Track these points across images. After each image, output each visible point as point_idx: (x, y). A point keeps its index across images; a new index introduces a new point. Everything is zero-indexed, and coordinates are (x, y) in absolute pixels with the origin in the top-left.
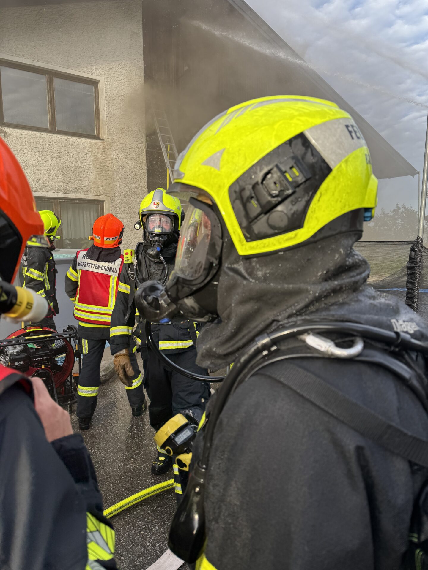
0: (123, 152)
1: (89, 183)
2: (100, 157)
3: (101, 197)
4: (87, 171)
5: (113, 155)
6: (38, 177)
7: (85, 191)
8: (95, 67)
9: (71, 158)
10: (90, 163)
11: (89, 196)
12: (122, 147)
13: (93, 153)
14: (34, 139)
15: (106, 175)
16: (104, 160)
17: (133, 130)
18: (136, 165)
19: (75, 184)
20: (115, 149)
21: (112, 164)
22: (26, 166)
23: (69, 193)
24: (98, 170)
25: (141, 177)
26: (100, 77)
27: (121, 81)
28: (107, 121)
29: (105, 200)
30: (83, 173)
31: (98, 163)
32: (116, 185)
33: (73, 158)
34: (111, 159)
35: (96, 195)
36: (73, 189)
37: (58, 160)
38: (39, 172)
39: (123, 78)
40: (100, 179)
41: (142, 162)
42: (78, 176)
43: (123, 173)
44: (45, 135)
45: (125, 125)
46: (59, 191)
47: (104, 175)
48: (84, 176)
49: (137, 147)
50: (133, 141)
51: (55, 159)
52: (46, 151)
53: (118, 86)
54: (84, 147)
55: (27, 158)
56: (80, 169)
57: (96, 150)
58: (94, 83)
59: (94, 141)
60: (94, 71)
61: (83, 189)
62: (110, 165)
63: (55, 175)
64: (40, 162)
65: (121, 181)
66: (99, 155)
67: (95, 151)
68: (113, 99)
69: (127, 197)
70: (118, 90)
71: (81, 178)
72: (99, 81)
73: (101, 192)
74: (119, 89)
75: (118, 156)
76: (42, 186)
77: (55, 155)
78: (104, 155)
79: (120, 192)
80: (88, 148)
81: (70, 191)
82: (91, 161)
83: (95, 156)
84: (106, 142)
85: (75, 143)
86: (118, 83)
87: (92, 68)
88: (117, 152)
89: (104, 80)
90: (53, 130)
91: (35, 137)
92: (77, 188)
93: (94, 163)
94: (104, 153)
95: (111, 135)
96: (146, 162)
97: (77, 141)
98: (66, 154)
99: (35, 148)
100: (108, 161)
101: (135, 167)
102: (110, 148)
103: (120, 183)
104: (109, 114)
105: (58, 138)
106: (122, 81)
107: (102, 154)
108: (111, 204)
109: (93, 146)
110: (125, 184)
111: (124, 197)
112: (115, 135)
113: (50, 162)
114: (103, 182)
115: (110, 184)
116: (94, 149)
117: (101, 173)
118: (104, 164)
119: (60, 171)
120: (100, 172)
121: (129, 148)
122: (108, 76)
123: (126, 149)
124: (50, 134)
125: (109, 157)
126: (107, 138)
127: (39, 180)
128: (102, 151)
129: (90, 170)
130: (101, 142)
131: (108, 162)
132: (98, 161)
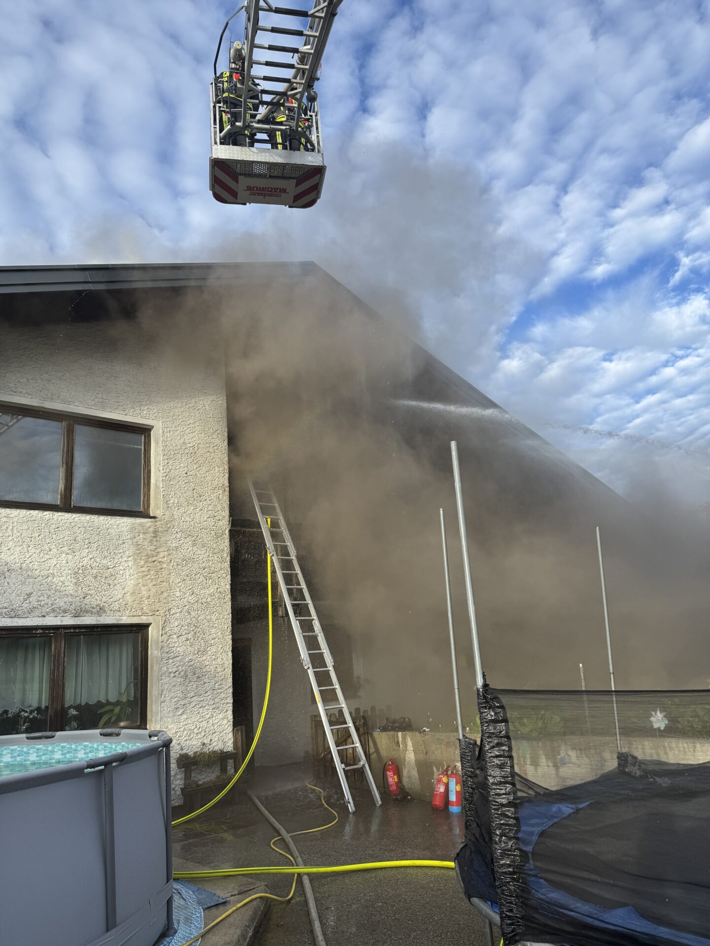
0: (189, 535)
1: (125, 594)
2: (148, 547)
3: (144, 618)
4: (121, 572)
5: (171, 542)
6: (28, 589)
7: (116, 610)
8: (146, 407)
9: (94, 553)
10: (129, 559)
11: (121, 618)
12: (189, 528)
13: (135, 540)
14: (29, 523)
15: (157, 576)
16: (154, 551)
17: (208, 499)
18: (211, 556)
19: (98, 598)
20: (175, 532)
21: (169, 557)
22: (8, 571)
23: (85, 616)
24: (143, 569)
25: (219, 576)
26: (154, 421)
27: (189, 426)
28: (162, 488)
29: (151, 624)
30: (113, 578)
31: (143, 558)
32: (175, 593)
33: (98, 552)
34: (167, 549)
35: (135, 614)
36: (93, 608)
37: (70, 557)
38: (31, 580)
39: (192, 422)
40: (144, 586)
41: (223, 550)
42: (105, 583)
43: (188, 571)
44: (51, 515)
45: (195, 491)
46: (66, 613)
47: (152, 577)
48: (116, 582)
49: (213, 526)
50: (208, 516)
51: (64, 555)
52: (49, 543)
53: (184, 432)
54: (119, 532)
55: (12, 558)
56: (109, 570)
57: (141, 534)
58: (144, 431)
59: (139, 521)
60: (145, 412)
61: (112, 606)
62: (165, 559)
63: (60, 584)
64: (36, 563)
65: (183, 586)
66: (146, 543)
67: (138, 538)
68: (175, 452)
69: (193, 613)
70: (185, 440)
71: (110, 585)
72: (153, 427)
73: (144, 608)
74: (186, 437)
75: (181, 542)
76: (34, 606)
77: (65, 549)
78: (155, 543)
79: (180, 606)
80: (127, 534)
81: (87, 612)
82: (131, 555)
83: (139, 545)
84: (160, 521)
85: (104, 526)
86: (185, 429)
87: (142, 408)
88: (178, 536)
89: (161, 425)
90: (66, 506)
91: (32, 519)
92: (101, 605)
93: (136, 557)
94: (155, 539)
95: (170, 509)
96: (229, 549)
97: (108, 523)
98: (86, 546)
99: (28, 539)
100: (162, 553)
101: (209, 560)
102: (167, 531)
103: (180, 590)
104: (167, 475)
105: (74, 519)
106: (192, 426)
107: (151, 541)
108: (162, 629)
109: (135, 529)
110: (190, 591)
111: (187, 614)
112: (177, 508)
113: (54, 561)
114: (150, 590)
115: (162, 593)
116: (138, 534)
117: (147, 575)
118: (154, 559)
119: (72, 576)
120: (146, 573)
121: (201, 528)
122: (168, 420)
123: (195, 529)
124: (60, 514)
125: (163, 546)
126: (162, 514)
127: (29, 595)
128: (151, 536)
129: (127, 571)
130: (152, 522)
131: (161, 555)
132: (143, 555)
